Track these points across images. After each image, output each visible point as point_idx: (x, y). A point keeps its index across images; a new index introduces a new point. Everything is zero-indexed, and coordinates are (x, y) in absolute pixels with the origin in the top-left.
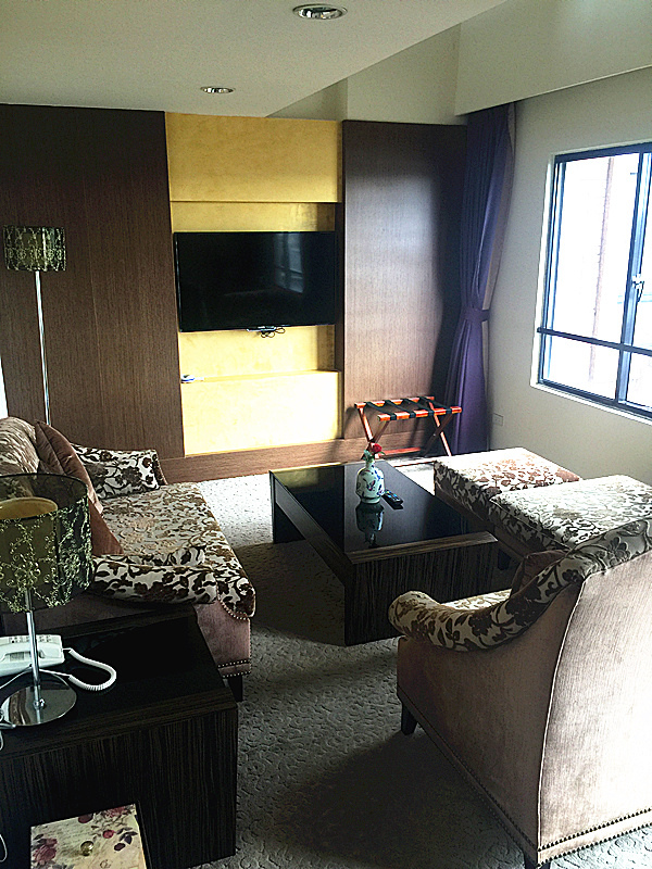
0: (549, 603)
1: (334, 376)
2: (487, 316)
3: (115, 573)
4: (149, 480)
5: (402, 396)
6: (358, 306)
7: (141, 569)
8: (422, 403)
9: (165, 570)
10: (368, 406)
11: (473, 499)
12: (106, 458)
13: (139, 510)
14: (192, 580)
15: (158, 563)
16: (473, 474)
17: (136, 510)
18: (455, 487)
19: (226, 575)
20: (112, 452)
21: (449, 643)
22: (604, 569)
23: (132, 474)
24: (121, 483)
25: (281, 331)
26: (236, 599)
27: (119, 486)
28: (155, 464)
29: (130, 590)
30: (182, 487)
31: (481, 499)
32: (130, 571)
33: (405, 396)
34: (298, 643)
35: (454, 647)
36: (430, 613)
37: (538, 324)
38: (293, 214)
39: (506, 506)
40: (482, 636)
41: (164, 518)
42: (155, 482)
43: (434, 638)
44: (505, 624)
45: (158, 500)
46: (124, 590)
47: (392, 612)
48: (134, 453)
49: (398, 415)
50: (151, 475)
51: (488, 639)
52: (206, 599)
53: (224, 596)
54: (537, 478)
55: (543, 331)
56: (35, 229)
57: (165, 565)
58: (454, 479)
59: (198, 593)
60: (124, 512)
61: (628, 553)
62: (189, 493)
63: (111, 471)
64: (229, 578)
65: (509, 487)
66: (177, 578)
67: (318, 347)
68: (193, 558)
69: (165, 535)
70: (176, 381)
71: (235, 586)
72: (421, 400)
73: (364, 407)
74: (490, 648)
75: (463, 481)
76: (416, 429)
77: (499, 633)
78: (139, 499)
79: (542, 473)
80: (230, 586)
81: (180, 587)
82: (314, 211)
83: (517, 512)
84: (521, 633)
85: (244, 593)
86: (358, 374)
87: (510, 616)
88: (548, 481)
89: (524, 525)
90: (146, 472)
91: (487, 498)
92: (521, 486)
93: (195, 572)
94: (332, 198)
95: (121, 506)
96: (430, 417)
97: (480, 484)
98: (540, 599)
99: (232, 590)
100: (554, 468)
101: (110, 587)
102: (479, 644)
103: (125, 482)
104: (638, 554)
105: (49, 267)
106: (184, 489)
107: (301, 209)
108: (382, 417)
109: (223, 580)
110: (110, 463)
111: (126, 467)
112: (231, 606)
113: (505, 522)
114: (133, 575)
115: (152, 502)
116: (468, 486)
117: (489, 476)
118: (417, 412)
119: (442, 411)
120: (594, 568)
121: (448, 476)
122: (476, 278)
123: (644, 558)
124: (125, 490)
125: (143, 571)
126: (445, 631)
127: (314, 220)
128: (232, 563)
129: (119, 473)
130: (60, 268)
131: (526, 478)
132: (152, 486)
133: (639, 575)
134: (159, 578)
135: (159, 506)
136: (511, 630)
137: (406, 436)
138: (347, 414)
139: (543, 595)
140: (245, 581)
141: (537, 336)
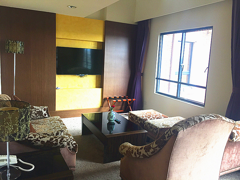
0: (168, 140)
1: (101, 89)
2: (142, 74)
3: (35, 137)
4: (45, 115)
5: (119, 96)
6: (108, 70)
7: (43, 136)
8: (125, 98)
9: (51, 137)
10: (110, 98)
11: (140, 122)
12: (32, 108)
13: (42, 123)
14: (59, 140)
15: (48, 135)
16: (140, 115)
17: (41, 123)
18: (134, 119)
19: (69, 140)
20: (34, 106)
21: (138, 156)
22: (184, 129)
23: (40, 113)
24: (36, 115)
25: (86, 76)
26: (72, 147)
27: (36, 116)
28: (47, 110)
29: (39, 143)
30: (55, 117)
31: (142, 122)
32: (40, 137)
33: (120, 96)
34: (89, 163)
35: (139, 157)
36: (132, 148)
37: (156, 77)
38: (91, 44)
39: (149, 124)
40: (148, 152)
41: (49, 125)
42: (47, 115)
43: (133, 155)
44: (155, 148)
45: (48, 120)
46: (37, 143)
47: (120, 148)
48: (41, 107)
49: (118, 100)
50: (46, 113)
51: (149, 153)
52: (63, 146)
53: (68, 146)
54: (157, 117)
55: (157, 79)
56: (15, 41)
57: (51, 136)
58: (134, 117)
59: (61, 144)
60: (37, 123)
61: (190, 125)
62: (58, 119)
63: (34, 112)
64: (70, 141)
65: (150, 119)
66: (54, 139)
67: (96, 81)
68: (59, 134)
69: (50, 130)
70: (54, 88)
71: (72, 144)
72: (124, 97)
73: (109, 98)
74: (150, 156)
75: (137, 117)
76: (122, 105)
77: (153, 151)
78: (42, 120)
79: (158, 115)
80: (70, 143)
81: (55, 142)
82: (96, 44)
83: (152, 125)
84: (160, 150)
85: (74, 146)
86: (107, 89)
87: (157, 145)
88: (160, 117)
89: (154, 128)
90: (44, 112)
91: (144, 122)
92: (153, 118)
93: (60, 138)
94: (101, 41)
95: (36, 122)
96: (127, 101)
97: (142, 118)
98: (165, 139)
99: (71, 145)
100: (161, 114)
101: (33, 142)
102: (147, 155)
103: (38, 115)
104: (193, 125)
105: (19, 52)
106: (56, 118)
107: (93, 43)
108: (114, 100)
109: (68, 142)
110: (33, 109)
111: (38, 110)
112: (70, 149)
113: (149, 128)
114: (40, 138)
115: (46, 121)
116: (138, 119)
117: (144, 116)
118: (123, 100)
119: (130, 100)
120: (181, 129)
121: (133, 116)
122: (140, 64)
123: (194, 126)
124: (38, 117)
125: (44, 137)
126: (136, 152)
127: (96, 46)
128: (71, 137)
129: (36, 112)
130: (22, 53)
131: (154, 116)
132: (46, 117)
133: (193, 132)
134: (49, 139)
135: (48, 122)
136: (157, 150)
137: (120, 107)
138: (104, 100)
139: (166, 138)
140: (75, 142)
141: (156, 80)
